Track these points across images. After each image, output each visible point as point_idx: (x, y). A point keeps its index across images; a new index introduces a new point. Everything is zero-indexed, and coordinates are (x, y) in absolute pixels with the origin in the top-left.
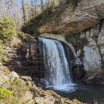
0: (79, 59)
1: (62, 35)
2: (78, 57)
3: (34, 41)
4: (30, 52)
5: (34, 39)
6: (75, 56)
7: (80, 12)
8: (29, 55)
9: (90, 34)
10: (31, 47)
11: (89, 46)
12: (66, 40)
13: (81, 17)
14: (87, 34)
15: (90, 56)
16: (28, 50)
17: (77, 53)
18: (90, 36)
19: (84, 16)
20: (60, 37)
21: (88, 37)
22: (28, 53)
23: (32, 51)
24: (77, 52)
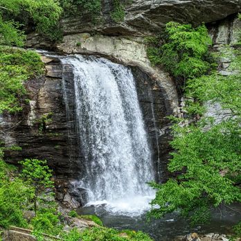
0: (187, 121)
1: (138, 39)
2: (184, 113)
3: (48, 74)
4: (37, 108)
5: (48, 64)
6: (175, 111)
8: (34, 117)
9: (229, 36)
10: (41, 93)
12: (148, 57)
14: (219, 34)
16: (32, 103)
17: (180, 102)
18: (229, 41)
20: (129, 47)
21: (224, 46)
22: (32, 113)
23: (45, 105)
24: (182, 99)
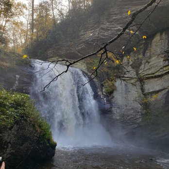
0: (105, 99)
2: (104, 95)
4: (20, 80)
6: (99, 93)
7: (107, 24)
8: (18, 85)
11: (124, 78)
13: (109, 31)
15: (125, 96)
16: (18, 76)
19: (115, 30)
21: (126, 65)
22: (17, 82)
24: (103, 88)
